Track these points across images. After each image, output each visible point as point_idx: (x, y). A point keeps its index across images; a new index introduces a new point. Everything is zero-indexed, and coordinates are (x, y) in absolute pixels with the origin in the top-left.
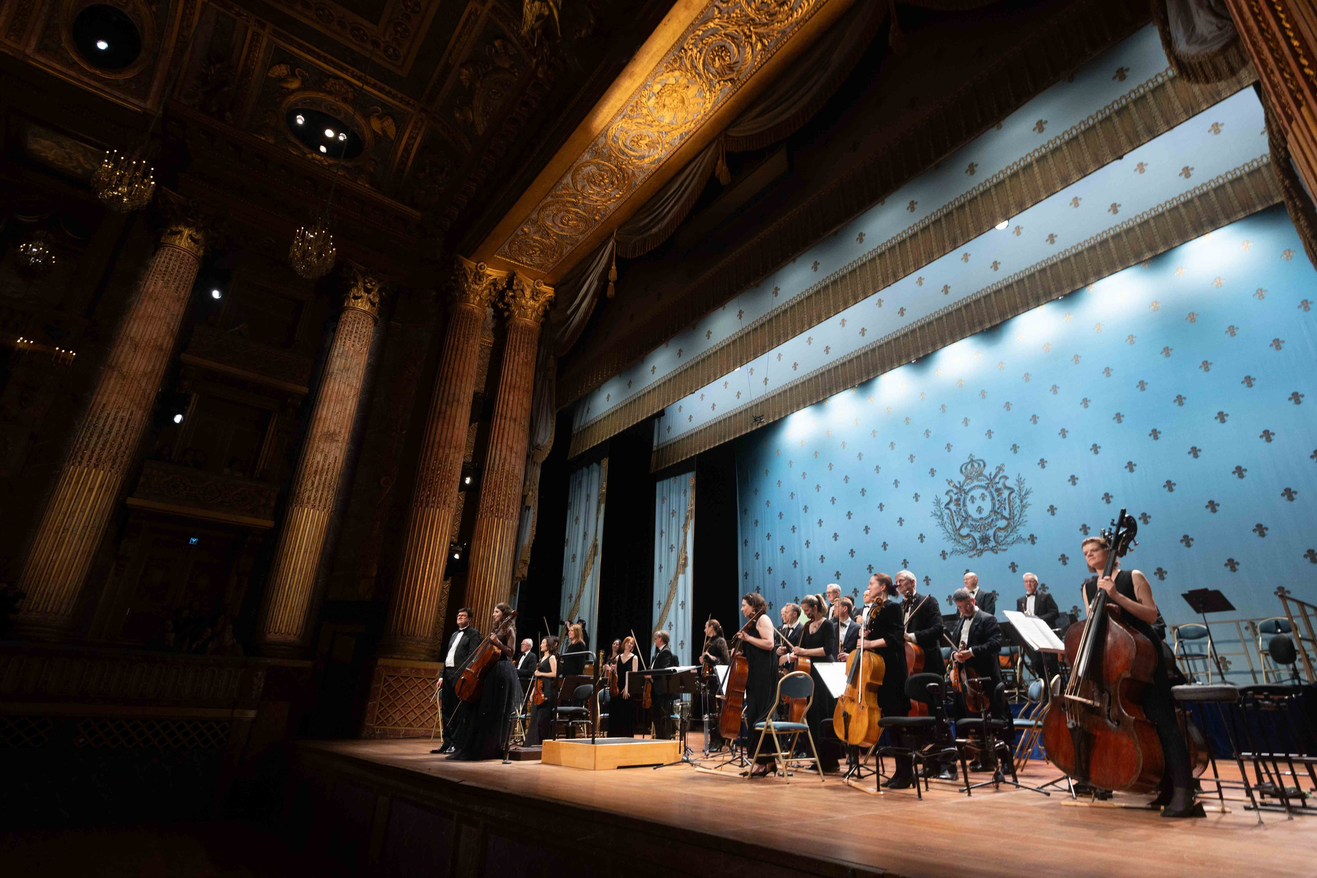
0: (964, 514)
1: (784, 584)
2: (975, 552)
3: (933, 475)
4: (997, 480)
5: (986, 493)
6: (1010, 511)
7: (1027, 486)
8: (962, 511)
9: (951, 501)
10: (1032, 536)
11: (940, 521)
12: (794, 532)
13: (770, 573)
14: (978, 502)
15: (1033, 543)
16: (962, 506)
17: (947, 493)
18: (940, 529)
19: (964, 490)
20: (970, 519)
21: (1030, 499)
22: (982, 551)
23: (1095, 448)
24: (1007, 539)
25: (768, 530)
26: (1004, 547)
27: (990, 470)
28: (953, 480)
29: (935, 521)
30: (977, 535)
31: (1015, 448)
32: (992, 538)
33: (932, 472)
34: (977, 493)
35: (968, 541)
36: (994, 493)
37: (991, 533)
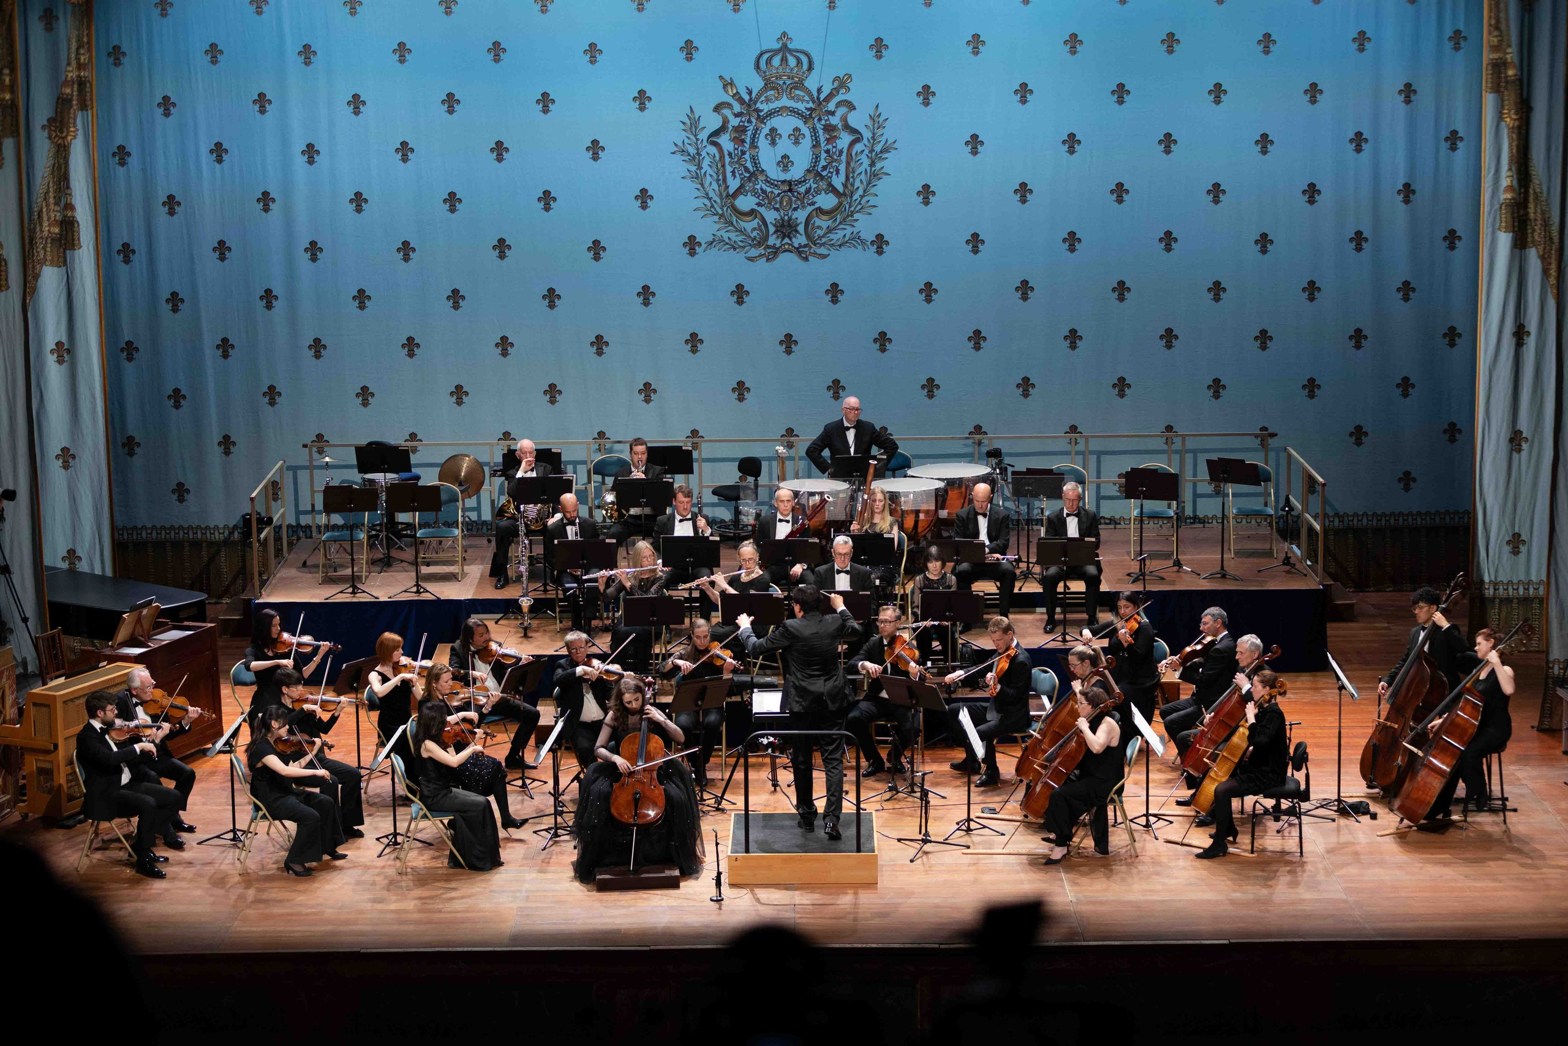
0: (749, 165)
1: (222, 249)
2: (761, 250)
3: (689, 58)
4: (831, 106)
5: (805, 130)
6: (847, 178)
7: (888, 134)
8: (747, 156)
9: (723, 129)
10: (880, 237)
11: (693, 168)
12: (263, 111)
13: (172, 213)
14: (785, 146)
15: (880, 252)
16: (747, 146)
17: (717, 109)
18: (691, 186)
19: (758, 111)
20: (761, 178)
21: (888, 164)
22: (775, 252)
23: (1024, 92)
24: (832, 236)
25: (165, 86)
26: (822, 251)
27: (819, 81)
28: (735, 81)
29: (680, 166)
30: (771, 216)
31: (879, 47)
32: (801, 228)
33: (689, 49)
34: (785, 124)
35: (750, 225)
36: (821, 132)
37: (801, 216)
